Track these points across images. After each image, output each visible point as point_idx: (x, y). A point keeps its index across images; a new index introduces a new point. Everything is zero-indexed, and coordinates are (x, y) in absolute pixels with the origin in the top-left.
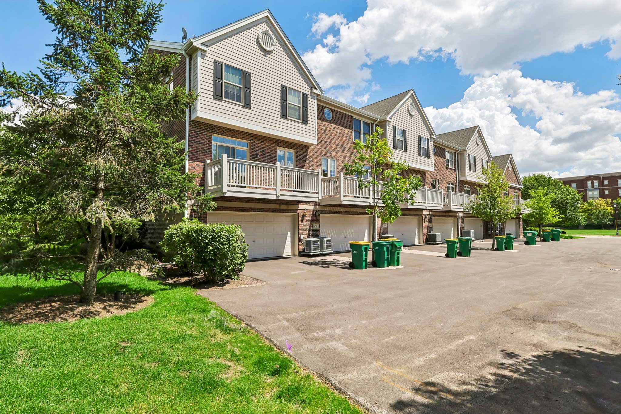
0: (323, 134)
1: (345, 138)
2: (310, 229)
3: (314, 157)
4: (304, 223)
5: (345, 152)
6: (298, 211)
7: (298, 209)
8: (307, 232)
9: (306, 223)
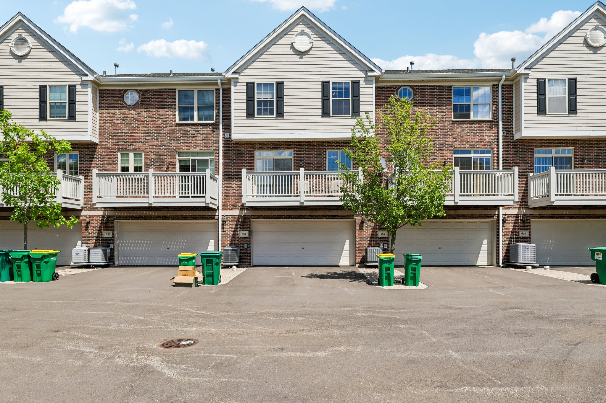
0: (120, 125)
1: (160, 122)
2: (97, 238)
3: (105, 154)
4: (89, 231)
5: (160, 139)
6: (81, 218)
7: (80, 216)
8: (94, 241)
9: (92, 231)
